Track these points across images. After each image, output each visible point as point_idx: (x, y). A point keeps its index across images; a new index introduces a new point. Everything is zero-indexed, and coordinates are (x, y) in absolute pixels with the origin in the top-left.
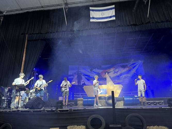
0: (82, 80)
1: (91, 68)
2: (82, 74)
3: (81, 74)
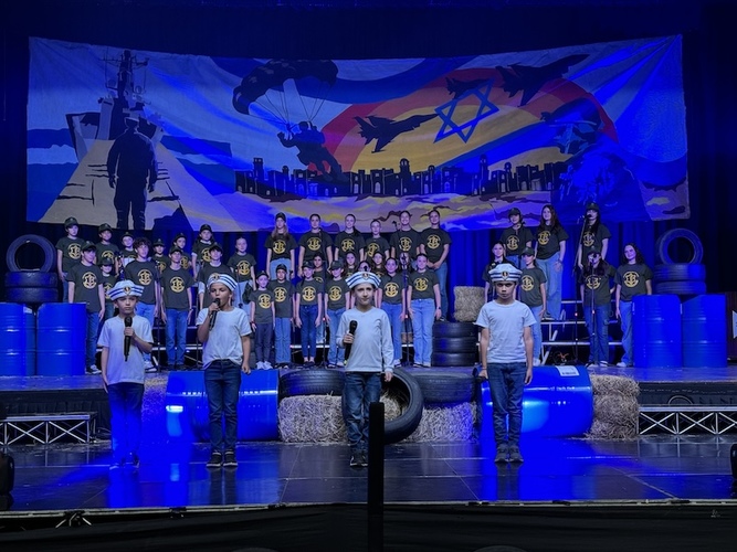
0: (160, 189)
1: (238, 81)
2: (159, 135)
3: (150, 131)
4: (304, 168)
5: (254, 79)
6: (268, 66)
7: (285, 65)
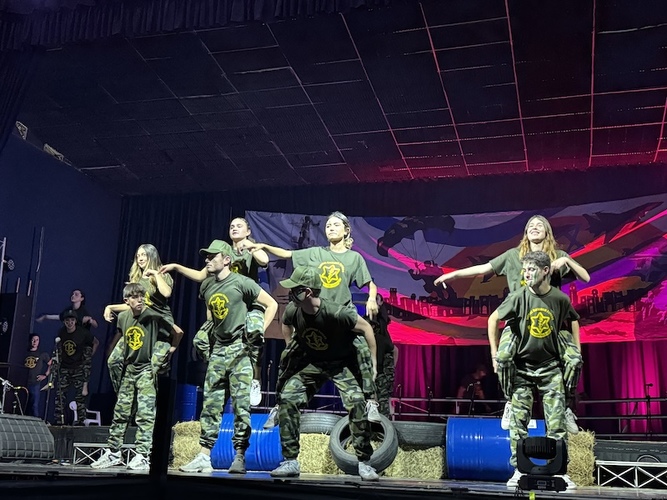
4: (428, 295)
5: (393, 232)
6: (403, 221)
7: (415, 221)
